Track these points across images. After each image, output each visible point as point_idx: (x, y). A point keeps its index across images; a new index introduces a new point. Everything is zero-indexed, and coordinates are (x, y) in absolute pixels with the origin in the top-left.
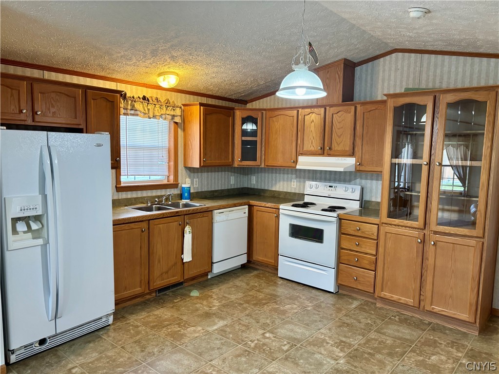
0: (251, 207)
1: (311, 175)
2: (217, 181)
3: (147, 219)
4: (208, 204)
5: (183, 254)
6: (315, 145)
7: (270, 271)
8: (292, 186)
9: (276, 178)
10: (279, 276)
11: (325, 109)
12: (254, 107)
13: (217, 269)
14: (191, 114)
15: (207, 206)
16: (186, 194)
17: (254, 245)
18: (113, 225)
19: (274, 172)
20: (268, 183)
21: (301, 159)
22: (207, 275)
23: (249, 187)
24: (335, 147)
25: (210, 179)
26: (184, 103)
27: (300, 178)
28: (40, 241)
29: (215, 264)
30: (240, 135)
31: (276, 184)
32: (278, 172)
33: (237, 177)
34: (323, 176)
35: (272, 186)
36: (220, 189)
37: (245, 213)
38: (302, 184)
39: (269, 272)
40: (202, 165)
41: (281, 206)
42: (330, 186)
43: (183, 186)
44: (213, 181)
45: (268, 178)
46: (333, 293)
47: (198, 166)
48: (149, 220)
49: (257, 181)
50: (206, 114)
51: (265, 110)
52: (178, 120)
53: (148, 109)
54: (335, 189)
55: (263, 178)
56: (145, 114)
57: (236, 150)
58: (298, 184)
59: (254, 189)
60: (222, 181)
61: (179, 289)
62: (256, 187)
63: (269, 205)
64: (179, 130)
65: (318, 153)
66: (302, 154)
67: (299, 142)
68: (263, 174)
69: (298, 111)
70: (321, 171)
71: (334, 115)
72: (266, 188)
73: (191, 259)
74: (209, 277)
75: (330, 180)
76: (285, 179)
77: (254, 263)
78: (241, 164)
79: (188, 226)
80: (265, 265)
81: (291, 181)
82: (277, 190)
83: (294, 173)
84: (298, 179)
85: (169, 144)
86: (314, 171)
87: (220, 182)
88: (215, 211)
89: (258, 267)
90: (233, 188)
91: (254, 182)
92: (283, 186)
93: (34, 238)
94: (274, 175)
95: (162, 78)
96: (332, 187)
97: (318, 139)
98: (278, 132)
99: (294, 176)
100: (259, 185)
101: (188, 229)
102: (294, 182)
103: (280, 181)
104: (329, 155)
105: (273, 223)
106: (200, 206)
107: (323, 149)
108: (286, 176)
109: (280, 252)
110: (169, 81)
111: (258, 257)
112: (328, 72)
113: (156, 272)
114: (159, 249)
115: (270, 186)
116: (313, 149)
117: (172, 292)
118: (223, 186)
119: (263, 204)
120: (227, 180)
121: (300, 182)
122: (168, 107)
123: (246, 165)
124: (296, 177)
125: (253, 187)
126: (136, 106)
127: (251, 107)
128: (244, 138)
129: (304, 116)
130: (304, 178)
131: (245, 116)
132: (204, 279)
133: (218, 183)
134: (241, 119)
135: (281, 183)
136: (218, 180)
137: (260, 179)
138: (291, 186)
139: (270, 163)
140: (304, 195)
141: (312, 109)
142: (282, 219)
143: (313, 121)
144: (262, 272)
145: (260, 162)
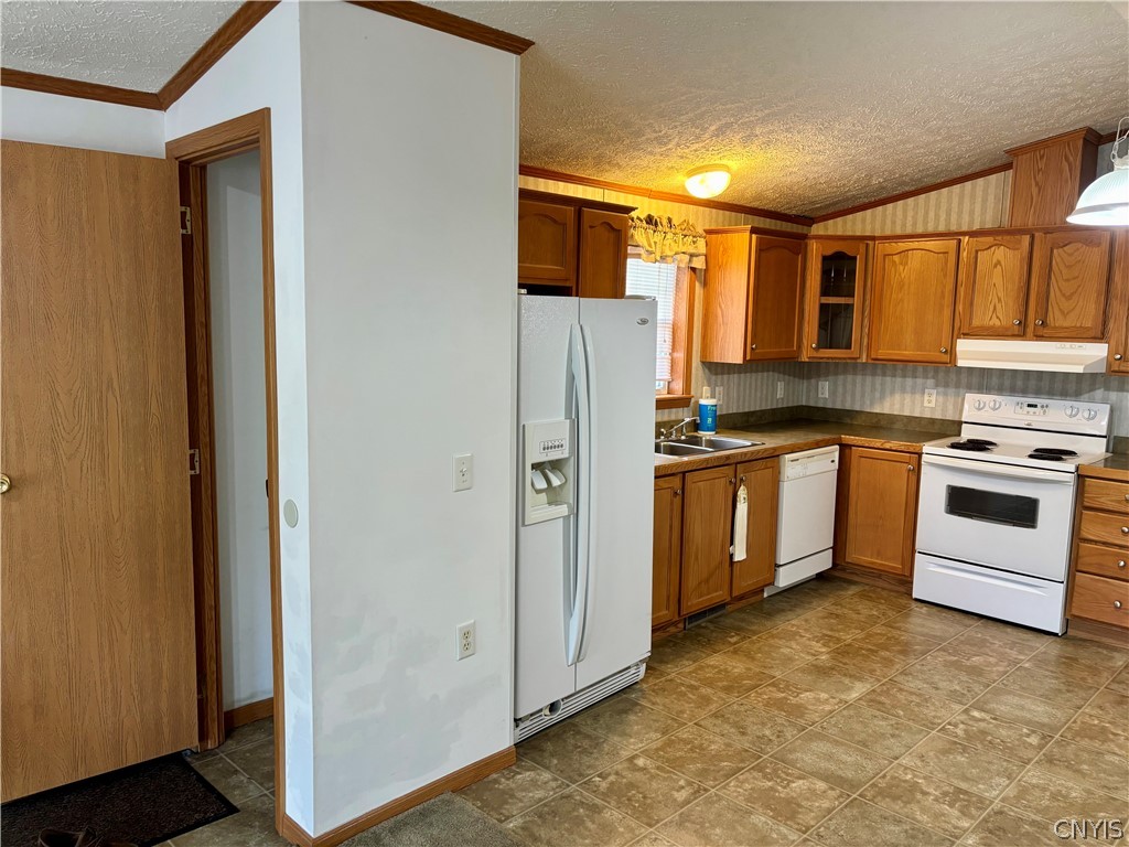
0: (845, 449)
1: (975, 380)
2: (753, 391)
3: (679, 470)
4: (769, 442)
5: (732, 543)
6: (1006, 315)
7: (886, 585)
8: (926, 404)
9: (882, 384)
10: (914, 596)
11: (1033, 237)
12: (830, 232)
13: (785, 578)
14: (725, 250)
15: (767, 446)
16: (710, 420)
17: (851, 531)
18: (656, 477)
19: (879, 371)
20: (863, 396)
21: (963, 345)
22: (763, 591)
23: (812, 404)
24: (1056, 318)
25: (742, 389)
26: (707, 227)
27: (946, 385)
28: (563, 510)
29: (781, 569)
30: (818, 293)
31: (882, 398)
32: (888, 372)
33: (788, 384)
34: (1007, 383)
35: (872, 404)
36: (758, 409)
37: (833, 461)
38: (951, 400)
39: (883, 589)
40: (748, 358)
41: (927, 448)
42: (1029, 406)
43: (703, 402)
44: (748, 392)
45: (863, 385)
46: (1056, 635)
47: (739, 360)
48: (684, 473)
49: (833, 393)
50: (761, 250)
51: (873, 238)
52: (699, 263)
53: (655, 243)
54: (1045, 412)
55: (849, 387)
56: (651, 253)
57: (806, 325)
58: (941, 399)
59: (824, 409)
60: (762, 391)
61: (720, 616)
62: (829, 406)
63: (893, 444)
64: (697, 284)
65: (1009, 333)
66: (966, 335)
67: (960, 307)
68: (850, 377)
69: (960, 241)
70: (1002, 371)
71: (1055, 251)
72: (857, 408)
73: (745, 557)
74: (765, 595)
75: (1024, 392)
76: (908, 389)
77: (844, 570)
78: (815, 354)
79: (742, 487)
80: (877, 574)
81: (923, 393)
82: (886, 411)
83: (931, 374)
84: (941, 389)
85: (675, 313)
86: (983, 370)
87: (759, 394)
88: (787, 456)
89: (856, 578)
90: (780, 406)
91: (825, 393)
92: (902, 405)
93: (550, 503)
94: (878, 379)
95: (697, 178)
96: (1036, 406)
97: (1011, 304)
98: (906, 287)
99: (931, 382)
100: (839, 399)
101: (742, 493)
102: (930, 395)
103: (892, 393)
104: (1039, 337)
105: (901, 484)
106: (753, 445)
107: (1023, 324)
108: (909, 381)
109: (918, 546)
110: (711, 185)
111: (857, 555)
112: (1042, 157)
113: (691, 582)
114: (697, 531)
115: (868, 402)
116: (998, 323)
117: (710, 621)
118: (764, 404)
119: (877, 443)
120: (770, 388)
121: (945, 394)
122: (685, 236)
123: (828, 358)
124: (937, 386)
125: (821, 405)
126: (636, 237)
127: (821, 233)
128: (826, 300)
129: (977, 252)
130: (957, 386)
131: (829, 252)
132: (757, 598)
133: (756, 396)
134: (820, 259)
135: (897, 397)
136: (756, 391)
137: (840, 389)
138: (922, 402)
139: (883, 353)
140: (960, 423)
141: (1000, 238)
142: (927, 474)
143: (999, 263)
144: (867, 588)
145: (858, 351)
